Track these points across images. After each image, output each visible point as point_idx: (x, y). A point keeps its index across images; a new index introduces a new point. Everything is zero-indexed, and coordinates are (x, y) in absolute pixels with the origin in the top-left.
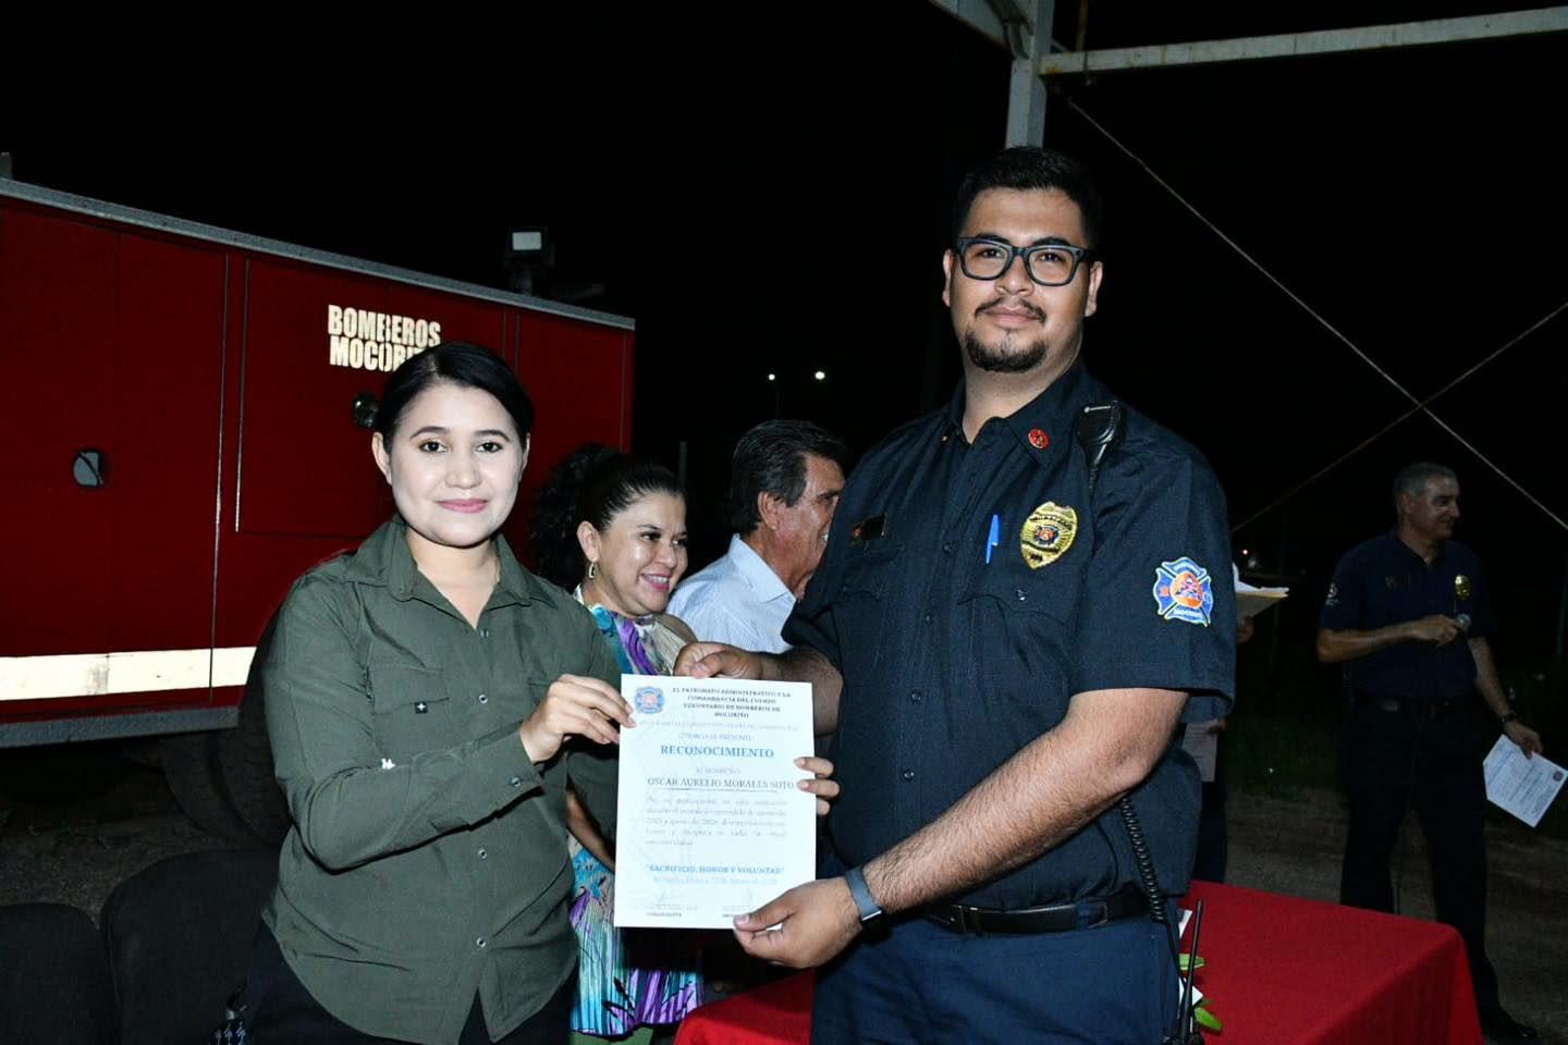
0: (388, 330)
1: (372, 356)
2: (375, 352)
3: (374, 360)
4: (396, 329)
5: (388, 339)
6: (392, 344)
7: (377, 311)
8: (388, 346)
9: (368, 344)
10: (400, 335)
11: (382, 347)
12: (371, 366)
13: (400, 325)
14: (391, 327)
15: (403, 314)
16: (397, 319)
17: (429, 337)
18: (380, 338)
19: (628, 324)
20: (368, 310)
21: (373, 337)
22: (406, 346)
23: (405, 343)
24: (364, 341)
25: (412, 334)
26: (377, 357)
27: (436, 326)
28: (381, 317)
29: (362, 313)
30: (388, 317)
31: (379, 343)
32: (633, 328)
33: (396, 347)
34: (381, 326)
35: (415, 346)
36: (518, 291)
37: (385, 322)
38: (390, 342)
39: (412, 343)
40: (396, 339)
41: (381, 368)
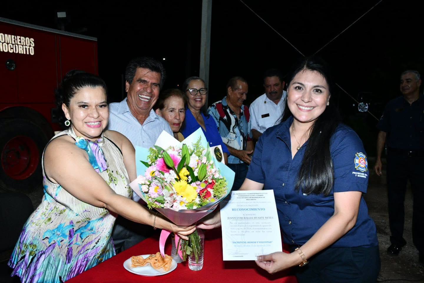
0: (16, 40)
1: (11, 48)
2: (12, 47)
3: (12, 50)
4: (19, 40)
5: (16, 43)
6: (18, 45)
7: (11, 35)
8: (16, 45)
9: (9, 45)
10: (20, 42)
11: (14, 45)
12: (11, 51)
13: (20, 39)
14: (17, 39)
15: (21, 36)
16: (18, 37)
17: (30, 43)
18: (13, 43)
19: (95, 39)
20: (8, 34)
21: (11, 42)
22: (23, 46)
23: (22, 44)
24: (8, 44)
25: (24, 42)
26: (13, 48)
27: (32, 39)
28: (13, 36)
29: (6, 35)
30: (15, 37)
31: (13, 45)
32: (97, 40)
33: (19, 45)
34: (13, 39)
35: (26, 45)
36: (60, 29)
37: (14, 38)
38: (17, 44)
39: (24, 44)
40: (19, 43)
41: (15, 52)
